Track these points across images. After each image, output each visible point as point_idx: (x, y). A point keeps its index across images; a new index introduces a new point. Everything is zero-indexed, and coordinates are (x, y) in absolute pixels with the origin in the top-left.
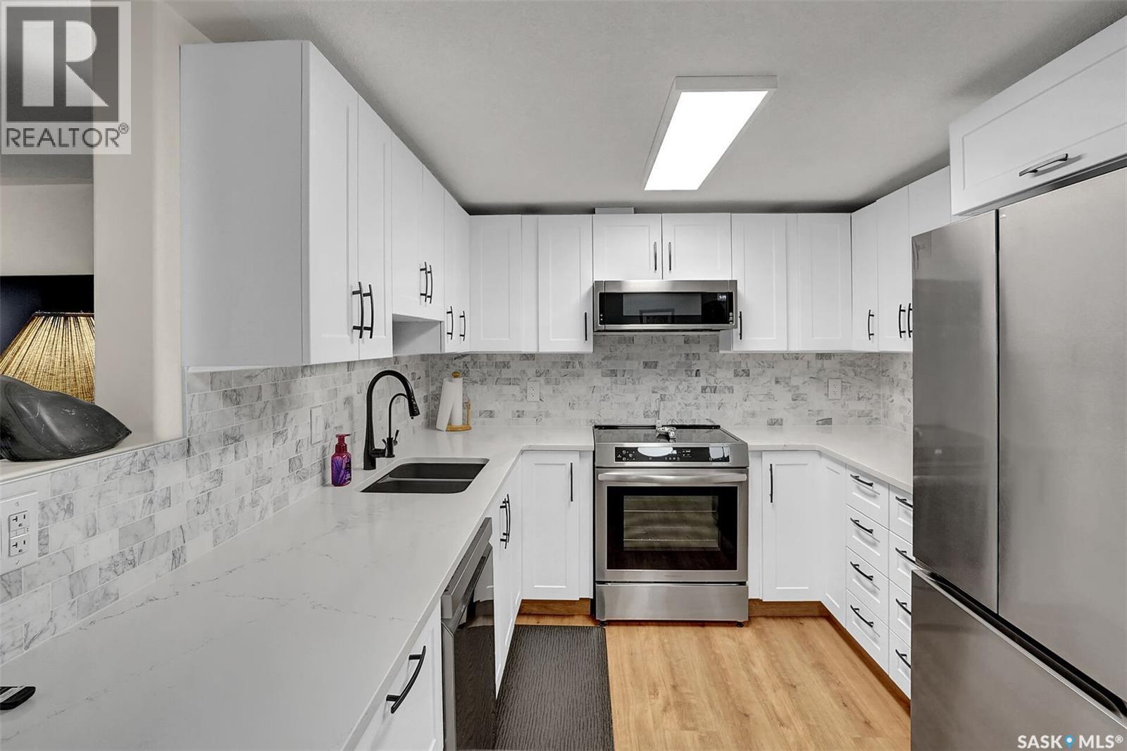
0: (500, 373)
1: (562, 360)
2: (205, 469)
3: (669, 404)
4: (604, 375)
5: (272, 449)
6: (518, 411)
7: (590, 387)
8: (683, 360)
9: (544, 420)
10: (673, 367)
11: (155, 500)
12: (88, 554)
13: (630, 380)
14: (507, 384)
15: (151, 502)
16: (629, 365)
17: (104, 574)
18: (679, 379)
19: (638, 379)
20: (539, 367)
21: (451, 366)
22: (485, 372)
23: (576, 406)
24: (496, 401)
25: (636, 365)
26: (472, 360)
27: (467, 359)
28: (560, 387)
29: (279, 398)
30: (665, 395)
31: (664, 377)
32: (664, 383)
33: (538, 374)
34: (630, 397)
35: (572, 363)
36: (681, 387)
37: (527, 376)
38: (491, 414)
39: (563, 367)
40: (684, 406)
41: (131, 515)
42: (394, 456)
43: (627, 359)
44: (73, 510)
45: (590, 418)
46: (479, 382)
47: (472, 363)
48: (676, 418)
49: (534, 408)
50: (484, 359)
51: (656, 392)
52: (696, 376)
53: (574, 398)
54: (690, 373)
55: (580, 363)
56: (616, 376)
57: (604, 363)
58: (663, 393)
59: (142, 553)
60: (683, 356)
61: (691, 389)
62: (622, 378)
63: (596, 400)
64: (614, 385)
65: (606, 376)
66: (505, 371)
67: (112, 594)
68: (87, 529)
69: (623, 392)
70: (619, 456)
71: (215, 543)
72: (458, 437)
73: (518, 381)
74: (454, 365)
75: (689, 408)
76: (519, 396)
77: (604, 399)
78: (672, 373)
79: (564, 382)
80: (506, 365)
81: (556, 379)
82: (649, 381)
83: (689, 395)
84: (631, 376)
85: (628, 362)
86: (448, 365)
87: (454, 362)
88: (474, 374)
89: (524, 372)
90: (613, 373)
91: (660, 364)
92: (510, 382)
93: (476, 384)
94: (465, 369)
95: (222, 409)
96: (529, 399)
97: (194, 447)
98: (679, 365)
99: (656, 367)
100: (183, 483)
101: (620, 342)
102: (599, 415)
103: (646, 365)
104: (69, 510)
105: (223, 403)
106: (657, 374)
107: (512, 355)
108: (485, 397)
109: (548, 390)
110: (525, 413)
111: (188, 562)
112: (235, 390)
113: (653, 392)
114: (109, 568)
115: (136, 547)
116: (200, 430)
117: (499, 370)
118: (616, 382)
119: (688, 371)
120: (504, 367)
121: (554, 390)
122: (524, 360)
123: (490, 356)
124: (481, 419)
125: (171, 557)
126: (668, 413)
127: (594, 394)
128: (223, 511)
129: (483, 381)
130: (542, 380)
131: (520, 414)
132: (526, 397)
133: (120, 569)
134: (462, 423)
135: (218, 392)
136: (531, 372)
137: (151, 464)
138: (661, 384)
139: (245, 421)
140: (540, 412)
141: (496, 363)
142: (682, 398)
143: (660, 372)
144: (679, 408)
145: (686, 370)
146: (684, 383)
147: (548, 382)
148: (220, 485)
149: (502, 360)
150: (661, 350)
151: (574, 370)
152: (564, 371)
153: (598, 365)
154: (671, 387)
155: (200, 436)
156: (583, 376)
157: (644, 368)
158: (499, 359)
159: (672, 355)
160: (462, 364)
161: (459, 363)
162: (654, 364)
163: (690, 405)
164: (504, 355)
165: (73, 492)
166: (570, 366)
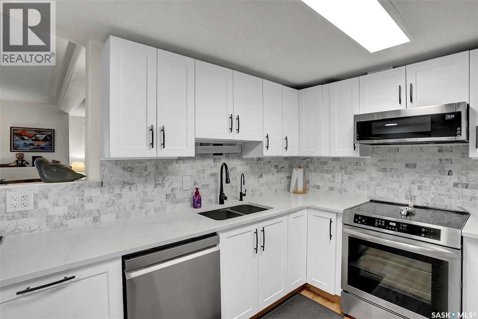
0: (323, 167)
1: (354, 161)
2: (112, 192)
3: (425, 193)
4: (378, 171)
5: (154, 189)
6: (331, 187)
7: (370, 177)
8: (437, 163)
9: (344, 193)
10: (428, 168)
11: (85, 200)
12: (54, 211)
13: (396, 175)
14: (326, 173)
15: (83, 200)
16: (395, 165)
17: (61, 218)
18: (434, 176)
19: (402, 174)
20: (342, 165)
21: (302, 163)
22: (316, 166)
23: (362, 187)
24: (321, 181)
25: (399, 165)
26: (311, 160)
27: (308, 160)
28: (352, 176)
29: (159, 171)
30: (422, 186)
31: (422, 174)
32: (421, 178)
33: (341, 168)
34: (396, 185)
35: (359, 163)
36: (434, 182)
37: (335, 169)
38: (318, 187)
39: (354, 165)
40: (437, 195)
41: (73, 203)
42: (243, 200)
43: (394, 161)
44: (48, 198)
45: (369, 196)
46: (314, 171)
47: (310, 162)
48: (430, 203)
49: (338, 186)
50: (316, 160)
51: (415, 184)
52: (449, 175)
53: (360, 183)
54: (443, 173)
55: (364, 163)
56: (386, 172)
57: (379, 164)
58: (420, 185)
59: (78, 215)
60: (437, 161)
61: (444, 184)
62: (390, 173)
63: (373, 185)
64: (385, 177)
65: (380, 171)
66: (325, 166)
67: (64, 225)
68: (54, 204)
69: (391, 182)
70: (356, 220)
71: (117, 218)
72: (300, 197)
73: (331, 172)
74: (303, 162)
75: (442, 197)
76: (331, 179)
77: (379, 185)
78: (426, 172)
79: (355, 173)
80: (325, 163)
81: (350, 172)
82: (409, 176)
83: (442, 187)
84: (397, 172)
85: (394, 164)
86: (300, 162)
87: (303, 161)
88: (311, 167)
89: (334, 167)
90: (385, 170)
91: (418, 165)
92: (327, 172)
93: (312, 172)
94: (308, 164)
95: (122, 173)
96: (336, 181)
97: (104, 184)
98: (433, 167)
99: (415, 167)
100: (99, 196)
101: (389, 151)
102: (375, 194)
103: (407, 165)
104: (46, 197)
105: (123, 171)
106: (416, 172)
107: (329, 158)
108: (315, 178)
109: (346, 177)
110: (334, 189)
111: (101, 222)
112: (130, 167)
113: (413, 184)
114: (63, 217)
115: (76, 213)
116: (108, 179)
117: (322, 165)
118: (386, 176)
119: (441, 171)
120: (324, 164)
121: (349, 178)
122: (334, 161)
123: (318, 158)
124: (314, 189)
125: (93, 219)
126: (424, 199)
127: (372, 182)
128: (121, 207)
129: (315, 171)
130: (343, 172)
131: (332, 189)
132: (335, 180)
133: (68, 218)
134: (303, 190)
135: (120, 167)
136: (337, 167)
137: (83, 188)
138: (418, 179)
139: (136, 178)
140: (342, 189)
141: (321, 162)
142: (436, 190)
143: (418, 171)
144: (433, 196)
145: (439, 171)
146: (437, 179)
147: (346, 173)
148: (120, 199)
149: (323, 161)
150: (419, 156)
151: (360, 167)
152: (355, 167)
153: (375, 165)
154: (427, 181)
155: (108, 181)
156: (366, 171)
157: (406, 168)
158: (322, 160)
159: (427, 160)
160: (306, 162)
161: (305, 161)
162: (413, 165)
163: (442, 195)
164: (325, 158)
165: (48, 193)
166: (358, 165)
